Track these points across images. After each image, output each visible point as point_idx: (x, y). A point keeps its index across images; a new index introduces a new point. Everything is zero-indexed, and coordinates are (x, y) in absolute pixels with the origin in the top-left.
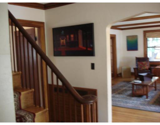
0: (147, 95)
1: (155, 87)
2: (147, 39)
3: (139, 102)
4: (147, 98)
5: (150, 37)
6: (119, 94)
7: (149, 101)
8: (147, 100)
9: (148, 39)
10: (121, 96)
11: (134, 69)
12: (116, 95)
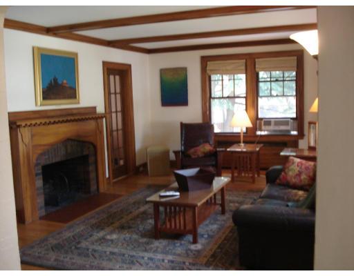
0: (194, 233)
1: (223, 205)
2: (210, 77)
3: (170, 257)
4: (195, 242)
5: (216, 72)
6: (122, 228)
7: (198, 251)
8: (193, 247)
9: (214, 77)
10: (126, 235)
11: (176, 153)
12: (111, 233)
